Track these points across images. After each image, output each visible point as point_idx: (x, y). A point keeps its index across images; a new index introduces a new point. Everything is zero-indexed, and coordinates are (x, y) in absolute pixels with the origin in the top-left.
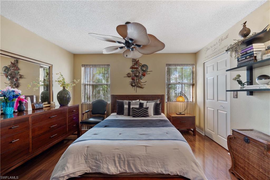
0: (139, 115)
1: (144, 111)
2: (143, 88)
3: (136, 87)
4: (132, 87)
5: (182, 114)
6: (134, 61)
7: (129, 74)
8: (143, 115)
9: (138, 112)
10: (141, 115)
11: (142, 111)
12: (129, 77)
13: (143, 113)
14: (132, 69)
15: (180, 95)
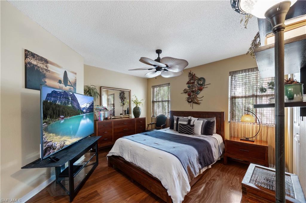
0: (183, 131)
1: (189, 128)
2: (199, 104)
3: (192, 103)
4: (188, 103)
5: (249, 140)
6: (191, 76)
7: (185, 90)
8: (187, 132)
9: (183, 128)
10: (185, 132)
11: (186, 128)
12: (185, 93)
13: (187, 130)
14: (188, 85)
15: (247, 114)
